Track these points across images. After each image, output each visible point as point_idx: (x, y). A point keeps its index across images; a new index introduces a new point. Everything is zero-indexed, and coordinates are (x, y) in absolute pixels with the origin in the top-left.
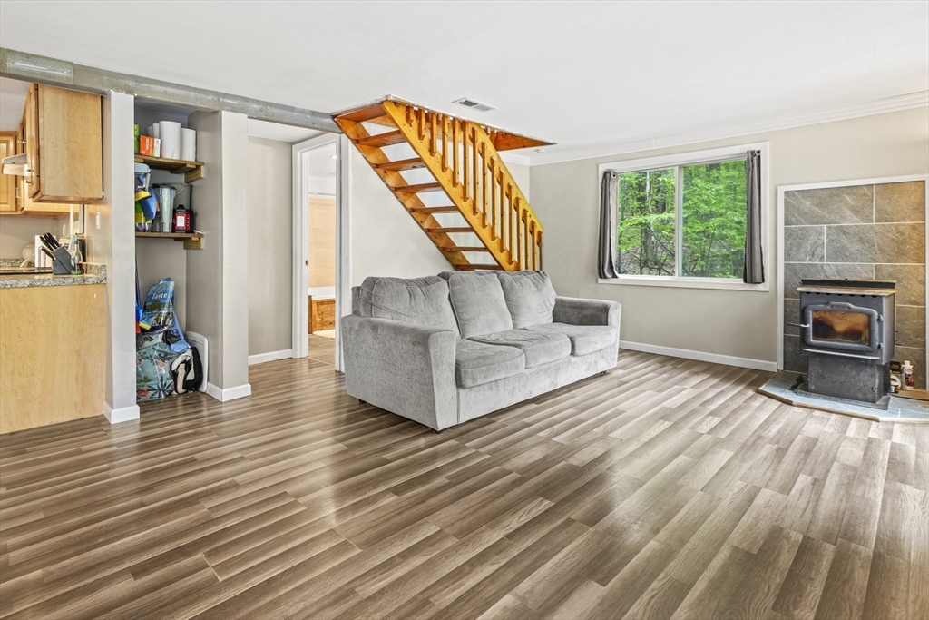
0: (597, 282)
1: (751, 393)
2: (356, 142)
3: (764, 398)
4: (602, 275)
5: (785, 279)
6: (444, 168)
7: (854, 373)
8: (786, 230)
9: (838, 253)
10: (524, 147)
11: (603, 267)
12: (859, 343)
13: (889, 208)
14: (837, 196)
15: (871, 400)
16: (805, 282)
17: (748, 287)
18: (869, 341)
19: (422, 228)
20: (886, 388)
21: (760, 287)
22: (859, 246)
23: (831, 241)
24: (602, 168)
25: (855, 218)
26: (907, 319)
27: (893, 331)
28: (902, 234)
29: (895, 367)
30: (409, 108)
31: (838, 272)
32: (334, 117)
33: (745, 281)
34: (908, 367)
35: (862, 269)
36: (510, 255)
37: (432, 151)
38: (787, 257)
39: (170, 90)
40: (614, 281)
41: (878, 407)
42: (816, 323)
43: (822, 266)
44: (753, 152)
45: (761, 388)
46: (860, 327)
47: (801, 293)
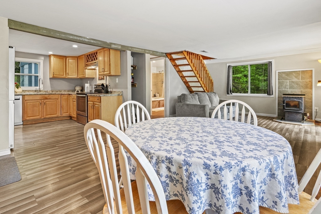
0: (226, 95)
1: (271, 121)
2: (170, 60)
3: (275, 122)
4: (228, 93)
5: (278, 94)
6: (194, 66)
7: (296, 115)
8: (278, 82)
9: (291, 87)
10: (207, 59)
11: (228, 91)
12: (297, 108)
13: (304, 76)
14: (291, 73)
15: (300, 122)
16: (284, 94)
17: (268, 96)
18: (299, 108)
19: (183, 81)
20: (303, 119)
21: (272, 96)
22: (296, 86)
23: (290, 84)
24: (228, 65)
25: (296, 79)
26: (308, 103)
27: (305, 106)
28: (307, 83)
29: (305, 114)
30: (188, 52)
31: (292, 92)
32: (166, 54)
33: (268, 95)
34: (308, 114)
35: (297, 91)
36: (207, 88)
37: (192, 62)
38: (279, 88)
39: (137, 49)
40: (231, 95)
41: (301, 123)
42: (286, 104)
43: (287, 91)
44: (270, 62)
45: (274, 120)
46: (297, 105)
47: (283, 97)
